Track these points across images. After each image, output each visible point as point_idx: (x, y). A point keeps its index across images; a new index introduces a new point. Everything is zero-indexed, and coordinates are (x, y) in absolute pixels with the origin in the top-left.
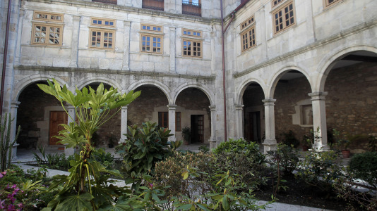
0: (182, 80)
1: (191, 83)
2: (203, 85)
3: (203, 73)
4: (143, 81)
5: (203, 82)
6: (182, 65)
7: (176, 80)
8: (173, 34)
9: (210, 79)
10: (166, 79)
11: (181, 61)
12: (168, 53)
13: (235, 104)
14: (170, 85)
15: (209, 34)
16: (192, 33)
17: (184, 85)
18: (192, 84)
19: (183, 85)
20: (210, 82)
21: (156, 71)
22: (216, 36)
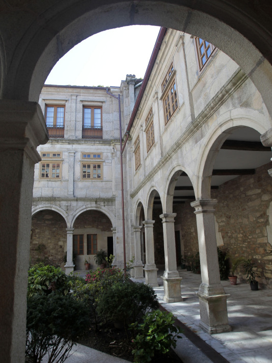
0: (80, 203)
1: (89, 206)
2: (103, 207)
3: (104, 195)
4: (40, 206)
5: (102, 204)
6: (81, 188)
7: (74, 204)
8: (72, 159)
9: (110, 201)
10: (64, 203)
11: (80, 184)
12: (67, 178)
13: (132, 226)
14: (68, 209)
15: (110, 155)
16: (92, 156)
17: (82, 208)
18: (92, 206)
19: (80, 208)
20: (110, 203)
21: (54, 196)
22: (116, 156)
